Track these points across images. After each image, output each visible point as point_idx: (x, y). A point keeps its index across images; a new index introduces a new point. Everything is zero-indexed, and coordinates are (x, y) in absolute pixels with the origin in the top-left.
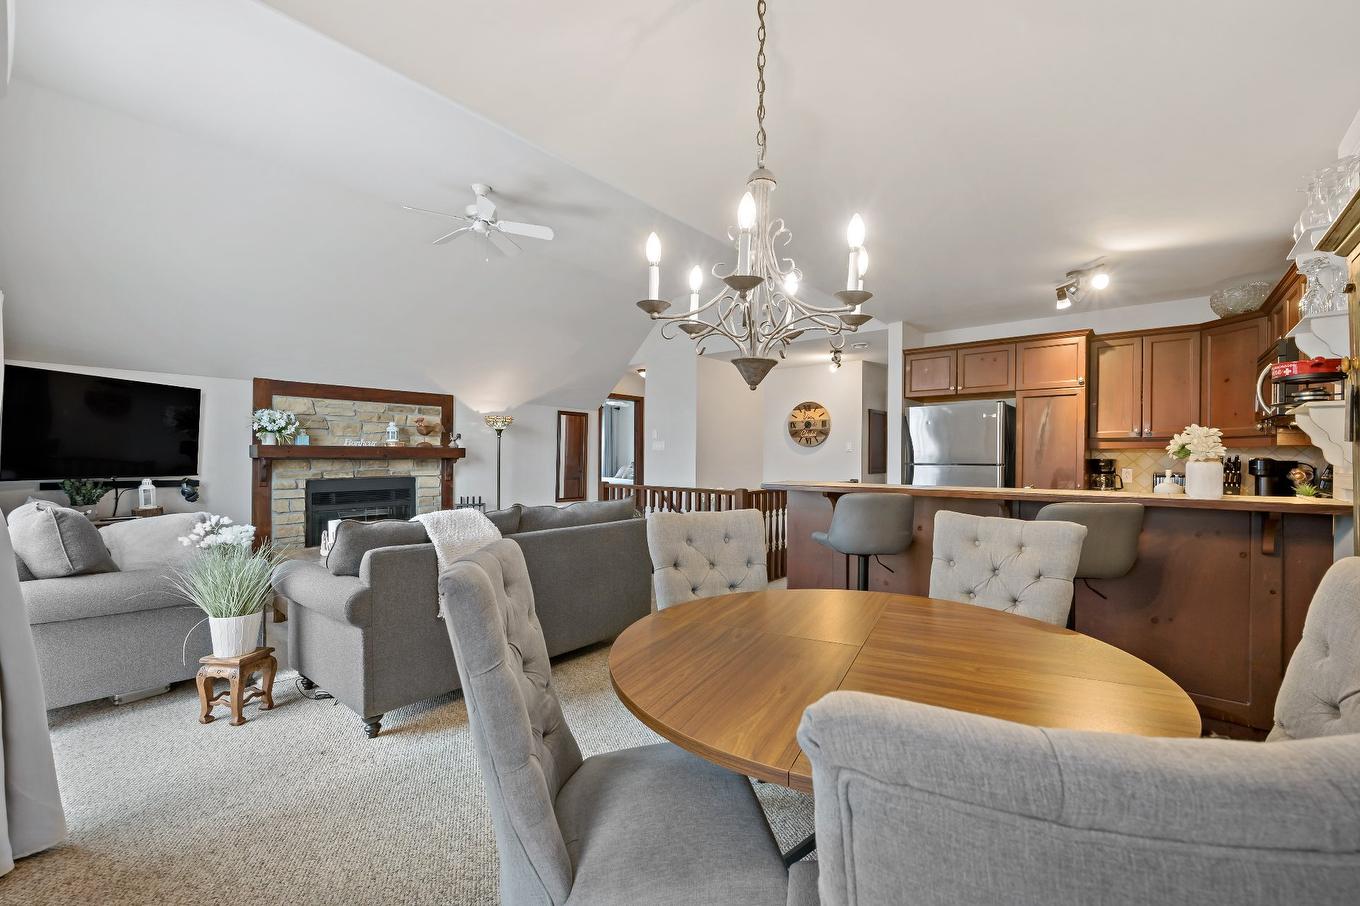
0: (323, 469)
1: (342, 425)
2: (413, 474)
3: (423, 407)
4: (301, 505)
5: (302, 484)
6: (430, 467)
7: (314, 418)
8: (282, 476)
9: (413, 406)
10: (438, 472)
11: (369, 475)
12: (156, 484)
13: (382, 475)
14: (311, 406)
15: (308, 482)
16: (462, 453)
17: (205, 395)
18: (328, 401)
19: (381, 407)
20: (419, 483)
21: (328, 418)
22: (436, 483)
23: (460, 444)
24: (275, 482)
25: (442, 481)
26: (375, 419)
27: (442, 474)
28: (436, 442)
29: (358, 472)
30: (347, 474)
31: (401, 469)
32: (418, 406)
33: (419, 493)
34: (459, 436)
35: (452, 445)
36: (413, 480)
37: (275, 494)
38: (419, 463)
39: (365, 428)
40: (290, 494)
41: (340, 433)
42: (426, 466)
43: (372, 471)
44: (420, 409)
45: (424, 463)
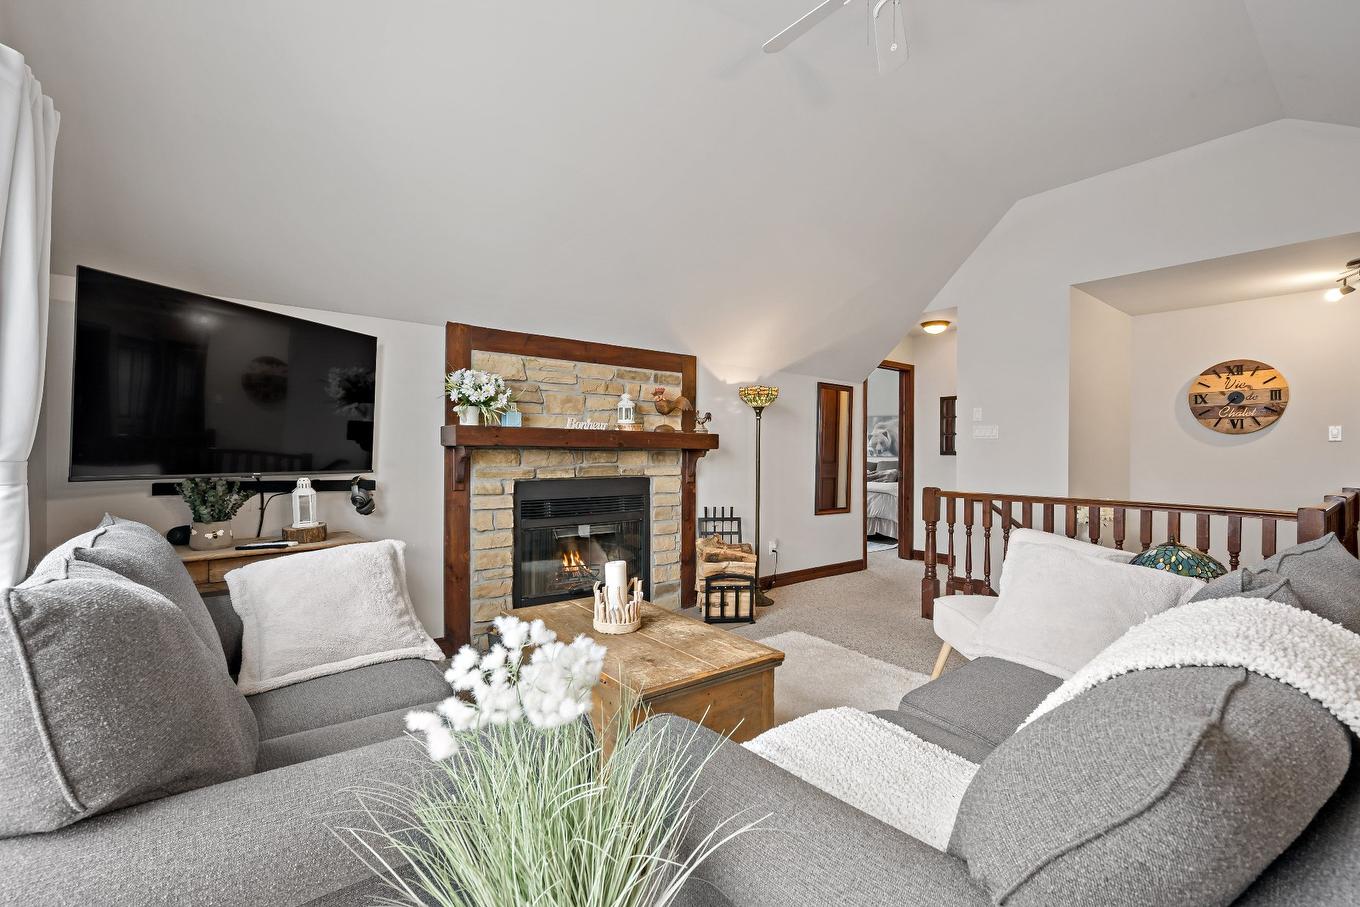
0: (537, 464)
1: (560, 396)
2: (647, 473)
3: (659, 373)
4: (507, 518)
5: (510, 488)
6: (668, 463)
7: (527, 386)
8: (483, 475)
9: (648, 372)
10: (678, 471)
11: (594, 474)
12: (318, 486)
13: (611, 473)
14: (521, 367)
15: (517, 484)
16: (713, 441)
17: (382, 347)
18: (542, 361)
19: (609, 371)
20: (654, 486)
21: (543, 387)
22: (676, 485)
23: (710, 428)
24: (475, 484)
25: (683, 483)
26: (601, 390)
27: (683, 473)
28: (676, 425)
29: (581, 469)
30: (567, 471)
31: (633, 464)
32: (653, 372)
33: (654, 501)
34: (709, 417)
35: (698, 428)
36: (644, 482)
37: (475, 503)
38: (655, 456)
39: (589, 403)
40: (493, 502)
41: (558, 410)
42: (664, 460)
43: (599, 467)
44: (656, 376)
45: (661, 457)
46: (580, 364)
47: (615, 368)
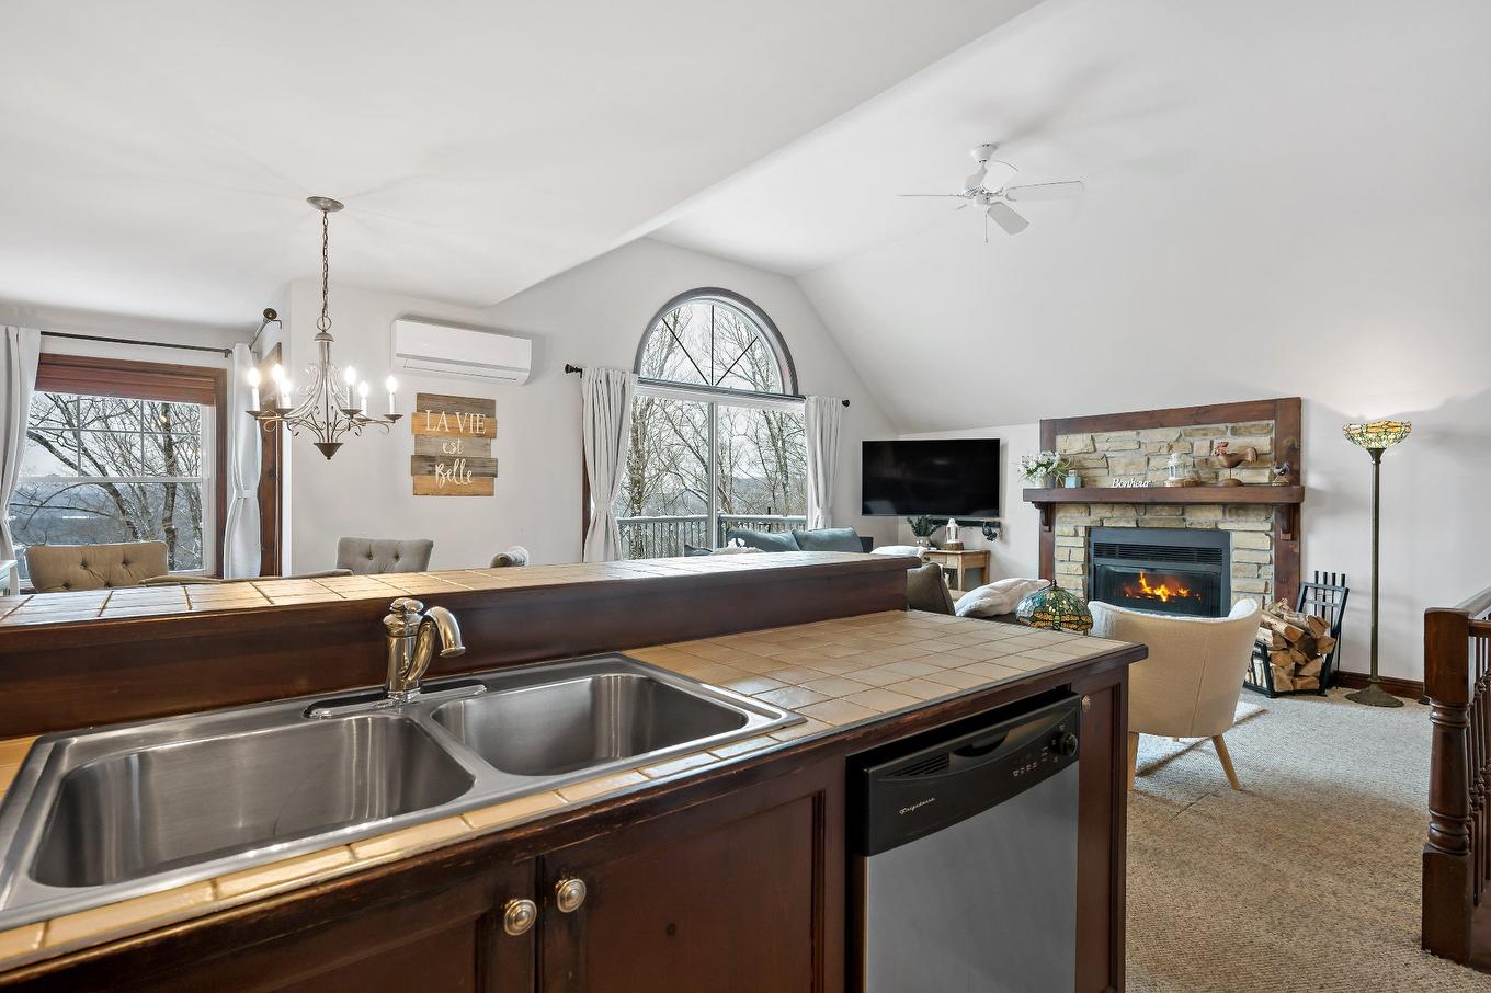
1: (1123, 461)
2: (1222, 527)
3: (1237, 425)
4: (1080, 555)
5: (1082, 532)
6: (1252, 518)
7: (1093, 456)
8: (1063, 522)
9: (1222, 426)
10: (1267, 527)
11: (1159, 525)
13: (1175, 525)
14: (1089, 441)
15: (1088, 530)
16: (1300, 495)
17: (1004, 447)
18: (1107, 435)
19: (1171, 433)
20: (1235, 539)
21: (1109, 454)
22: (1265, 542)
24: (1058, 529)
25: (1276, 541)
26: (1164, 451)
27: (1276, 530)
28: (1264, 476)
29: (1142, 521)
30: (1126, 522)
31: (1203, 519)
32: (1230, 425)
33: (1235, 556)
36: (1225, 535)
37: (1059, 541)
38: (1233, 511)
39: (1152, 463)
40: (1070, 541)
41: (1122, 472)
42: (1247, 515)
43: (1160, 519)
44: (1233, 428)
45: (1241, 512)
46: (1143, 432)
47: (1178, 429)
